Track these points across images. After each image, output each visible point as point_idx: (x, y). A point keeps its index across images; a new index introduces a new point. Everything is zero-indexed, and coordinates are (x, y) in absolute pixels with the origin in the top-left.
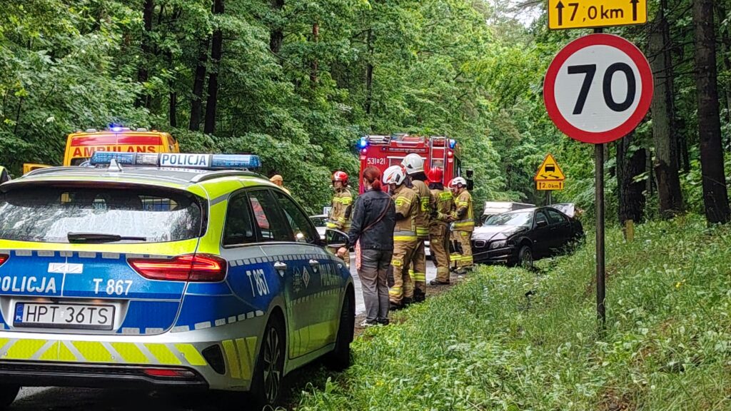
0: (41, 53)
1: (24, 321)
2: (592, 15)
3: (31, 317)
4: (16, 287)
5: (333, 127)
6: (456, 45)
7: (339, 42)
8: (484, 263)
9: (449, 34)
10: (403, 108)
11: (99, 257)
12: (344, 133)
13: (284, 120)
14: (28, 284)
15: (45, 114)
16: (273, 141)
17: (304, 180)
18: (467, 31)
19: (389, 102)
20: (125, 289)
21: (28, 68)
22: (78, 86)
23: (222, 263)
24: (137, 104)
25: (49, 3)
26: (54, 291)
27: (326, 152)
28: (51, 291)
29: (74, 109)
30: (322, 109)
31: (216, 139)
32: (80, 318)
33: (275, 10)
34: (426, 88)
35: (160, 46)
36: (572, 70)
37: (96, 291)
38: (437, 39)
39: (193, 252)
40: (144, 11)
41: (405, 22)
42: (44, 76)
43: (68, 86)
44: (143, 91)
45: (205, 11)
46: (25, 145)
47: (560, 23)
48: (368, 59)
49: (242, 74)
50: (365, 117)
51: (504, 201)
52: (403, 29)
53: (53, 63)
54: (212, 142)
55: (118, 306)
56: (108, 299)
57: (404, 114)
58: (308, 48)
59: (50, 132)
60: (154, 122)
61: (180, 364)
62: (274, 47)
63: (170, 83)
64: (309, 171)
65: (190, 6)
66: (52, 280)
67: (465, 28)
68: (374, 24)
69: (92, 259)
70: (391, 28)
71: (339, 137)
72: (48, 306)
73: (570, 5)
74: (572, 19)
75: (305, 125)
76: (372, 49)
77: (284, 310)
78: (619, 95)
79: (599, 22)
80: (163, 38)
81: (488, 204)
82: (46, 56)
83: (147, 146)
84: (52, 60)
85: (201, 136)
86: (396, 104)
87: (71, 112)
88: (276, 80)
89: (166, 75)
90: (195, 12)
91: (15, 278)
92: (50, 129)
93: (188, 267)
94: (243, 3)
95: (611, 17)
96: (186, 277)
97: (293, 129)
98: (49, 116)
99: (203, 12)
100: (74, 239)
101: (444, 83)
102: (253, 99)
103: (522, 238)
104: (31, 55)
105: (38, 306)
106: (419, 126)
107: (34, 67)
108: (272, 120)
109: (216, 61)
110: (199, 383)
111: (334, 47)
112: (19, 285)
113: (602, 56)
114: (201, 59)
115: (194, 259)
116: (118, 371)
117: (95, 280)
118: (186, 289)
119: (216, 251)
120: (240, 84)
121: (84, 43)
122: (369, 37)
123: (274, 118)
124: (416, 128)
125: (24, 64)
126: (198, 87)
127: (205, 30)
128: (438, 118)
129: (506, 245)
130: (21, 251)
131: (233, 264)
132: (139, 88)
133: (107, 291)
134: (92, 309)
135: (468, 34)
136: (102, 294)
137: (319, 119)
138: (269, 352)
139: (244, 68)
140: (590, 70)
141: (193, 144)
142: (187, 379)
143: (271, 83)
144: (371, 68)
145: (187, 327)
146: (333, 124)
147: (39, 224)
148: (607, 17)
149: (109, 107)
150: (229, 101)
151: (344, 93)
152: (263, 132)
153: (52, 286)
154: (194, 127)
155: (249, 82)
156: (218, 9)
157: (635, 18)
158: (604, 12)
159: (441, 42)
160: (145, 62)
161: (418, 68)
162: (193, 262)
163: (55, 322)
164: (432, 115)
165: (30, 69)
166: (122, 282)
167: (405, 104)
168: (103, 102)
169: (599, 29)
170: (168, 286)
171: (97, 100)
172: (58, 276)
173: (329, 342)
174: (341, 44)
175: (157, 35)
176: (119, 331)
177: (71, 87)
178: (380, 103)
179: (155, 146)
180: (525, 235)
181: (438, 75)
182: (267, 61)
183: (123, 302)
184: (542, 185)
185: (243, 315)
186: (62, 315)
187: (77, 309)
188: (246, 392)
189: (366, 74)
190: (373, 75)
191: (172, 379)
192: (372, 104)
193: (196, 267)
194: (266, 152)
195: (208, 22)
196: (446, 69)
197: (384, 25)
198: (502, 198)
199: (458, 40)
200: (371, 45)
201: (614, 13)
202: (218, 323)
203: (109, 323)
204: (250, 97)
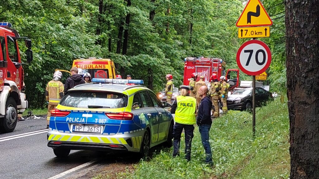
0: (60, 25)
1: (75, 130)
2: (252, 34)
3: (77, 129)
4: (73, 121)
5: (175, 51)
6: (229, 14)
7: (178, 16)
8: (231, 109)
9: (226, 10)
10: (205, 41)
11: (97, 113)
12: (179, 53)
13: (155, 49)
14: (76, 120)
15: (61, 49)
16: (150, 57)
17: (163, 73)
18: (234, 8)
19: (199, 39)
20: (104, 122)
21: (55, 30)
22: (74, 37)
23: (132, 114)
24: (96, 43)
25: (66, 9)
26: (84, 122)
27: (172, 61)
28: (83, 122)
29: (73, 47)
30: (171, 44)
31: (127, 57)
32: (91, 130)
33: (152, 3)
34: (215, 33)
35: (106, 20)
36: (246, 51)
37: (96, 122)
38: (220, 12)
39: (124, 111)
40: (99, 6)
41: (206, 6)
42: (61, 33)
43: (70, 37)
44: (99, 38)
45: (124, 6)
46: (54, 60)
47: (242, 36)
48: (191, 21)
49: (138, 30)
50: (189, 45)
51: (249, 80)
52: (206, 9)
53: (64, 28)
54: (126, 58)
55: (102, 127)
56: (99, 125)
57: (206, 44)
58: (165, 18)
59: (63, 55)
60: (103, 51)
61: (120, 144)
62: (151, 18)
63: (109, 35)
64: (165, 69)
65: (118, 4)
66: (84, 119)
67: (233, 7)
68: (193, 7)
69: (95, 113)
70: (200, 8)
71: (177, 55)
72: (82, 126)
73: (245, 30)
74: (246, 35)
75: (163, 50)
76: (193, 17)
77: (150, 128)
78: (261, 60)
79: (254, 36)
80: (107, 17)
81: (242, 82)
82: (62, 26)
83: (102, 65)
84: (64, 27)
85: (121, 56)
86: (202, 40)
87: (71, 48)
88: (152, 32)
89: (108, 32)
90: (120, 6)
91: (73, 118)
92: (63, 54)
93: (122, 116)
94: (138, 1)
95: (258, 34)
96: (121, 119)
97: (158, 52)
98: (63, 49)
99: (123, 7)
100: (90, 107)
101: (223, 30)
102: (142, 40)
103: (247, 100)
104: (56, 25)
105: (79, 126)
106: (212, 49)
107: (57, 30)
108: (150, 49)
109: (127, 24)
110: (125, 149)
111: (176, 18)
112: (74, 120)
113: (255, 47)
114: (121, 24)
115: (124, 113)
116: (102, 145)
117: (96, 119)
118: (122, 122)
119: (130, 111)
120: (137, 34)
121: (76, 20)
122: (191, 12)
123: (151, 48)
124: (211, 50)
125: (54, 29)
126: (120, 35)
127: (124, 13)
128: (220, 46)
129: (241, 102)
130: (75, 110)
131: (135, 115)
132: (97, 37)
133: (99, 122)
134: (95, 127)
135: (234, 10)
136: (98, 123)
137: (169, 48)
138: (145, 141)
139: (139, 27)
140: (251, 52)
141: (118, 59)
142: (122, 148)
143: (149, 33)
144: (192, 25)
145: (122, 133)
146: (175, 50)
147: (76, 102)
148: (257, 35)
149: (85, 45)
150: (132, 40)
151: (179, 37)
152: (146, 54)
153: (83, 121)
154: (118, 52)
155: (140, 33)
156: (129, 4)
157: (266, 35)
158: (256, 33)
159: (222, 13)
160: (99, 26)
161: (212, 24)
162: (124, 114)
163: (84, 131)
164: (218, 44)
165: (56, 31)
166: (103, 120)
167: (206, 40)
168: (83, 43)
169: (254, 38)
170: (116, 121)
171: (81, 42)
172: (85, 118)
173: (165, 138)
174: (179, 17)
175: (105, 16)
176: (102, 134)
177: (71, 37)
178: (196, 39)
179: (105, 65)
180: (249, 98)
181: (221, 27)
182: (148, 25)
183: (104, 126)
184: (258, 78)
185: (138, 130)
186: (86, 129)
187: (90, 127)
188: (138, 152)
189: (190, 27)
190: (193, 27)
191: (117, 148)
192: (192, 40)
193: (124, 116)
194: (147, 62)
195: (125, 11)
196: (224, 25)
197: (197, 7)
198: (248, 79)
199: (230, 12)
200: (192, 15)
201: (259, 33)
202: (130, 132)
203: (99, 131)
204: (141, 38)
